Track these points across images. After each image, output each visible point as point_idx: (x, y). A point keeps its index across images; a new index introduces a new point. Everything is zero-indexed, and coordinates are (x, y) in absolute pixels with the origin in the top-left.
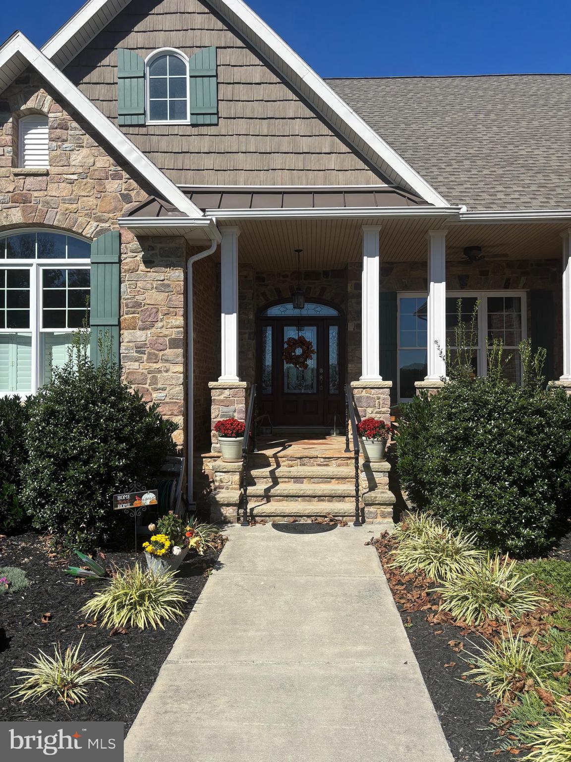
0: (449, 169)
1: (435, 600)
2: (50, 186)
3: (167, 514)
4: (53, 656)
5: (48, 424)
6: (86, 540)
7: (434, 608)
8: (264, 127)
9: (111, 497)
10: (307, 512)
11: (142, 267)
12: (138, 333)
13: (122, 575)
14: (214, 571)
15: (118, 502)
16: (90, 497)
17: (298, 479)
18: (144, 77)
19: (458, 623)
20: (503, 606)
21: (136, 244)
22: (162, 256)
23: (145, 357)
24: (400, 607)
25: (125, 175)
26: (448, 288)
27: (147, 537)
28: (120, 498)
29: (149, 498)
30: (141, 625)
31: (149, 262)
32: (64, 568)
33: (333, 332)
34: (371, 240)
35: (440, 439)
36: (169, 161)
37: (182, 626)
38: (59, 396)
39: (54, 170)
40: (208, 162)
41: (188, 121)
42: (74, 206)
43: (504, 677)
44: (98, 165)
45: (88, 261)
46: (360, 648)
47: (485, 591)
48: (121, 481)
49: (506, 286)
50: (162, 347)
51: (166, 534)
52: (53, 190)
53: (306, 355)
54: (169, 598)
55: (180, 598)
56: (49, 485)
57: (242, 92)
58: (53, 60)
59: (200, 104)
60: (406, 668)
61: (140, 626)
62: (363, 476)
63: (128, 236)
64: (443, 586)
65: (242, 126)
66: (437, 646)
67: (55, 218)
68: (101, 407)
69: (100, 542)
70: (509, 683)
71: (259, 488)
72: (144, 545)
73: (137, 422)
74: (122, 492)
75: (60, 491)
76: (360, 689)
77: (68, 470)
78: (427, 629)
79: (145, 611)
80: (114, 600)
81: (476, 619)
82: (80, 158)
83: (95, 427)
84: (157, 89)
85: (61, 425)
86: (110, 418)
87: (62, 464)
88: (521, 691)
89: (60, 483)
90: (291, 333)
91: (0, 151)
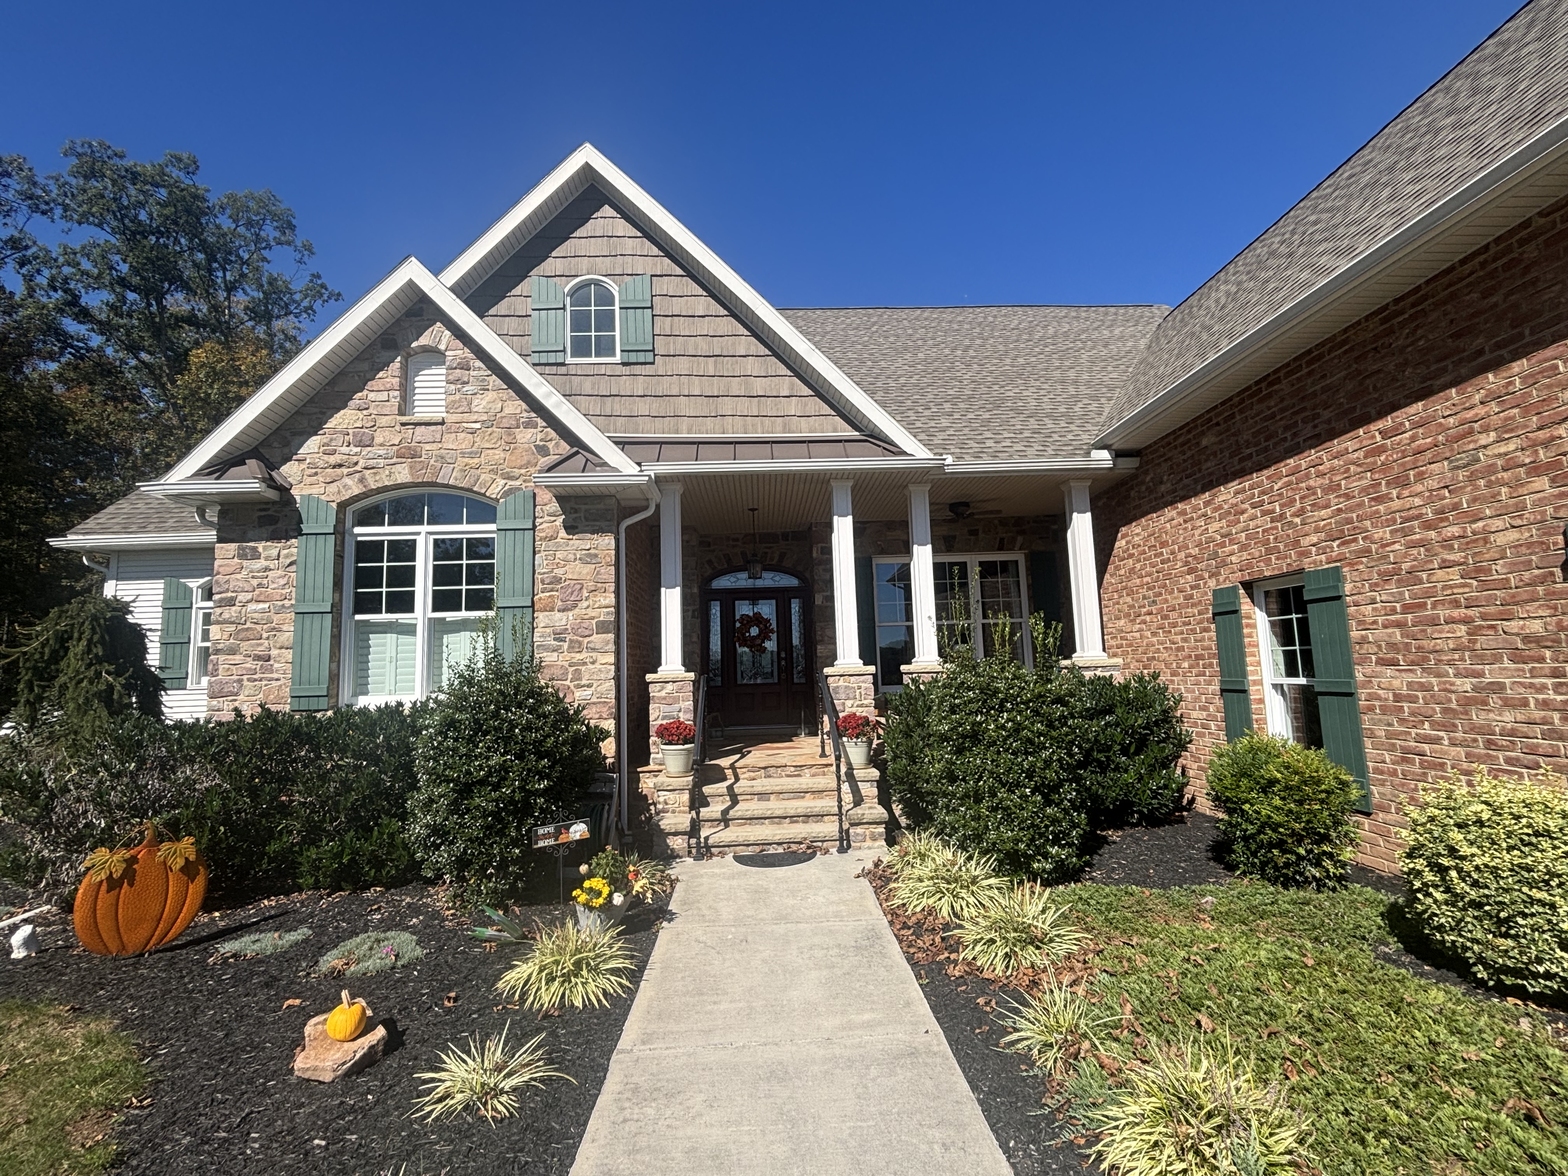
0: (927, 413)
1: (956, 946)
2: (446, 436)
3: (604, 851)
4: (468, 1053)
5: (446, 737)
6: (495, 891)
7: (953, 956)
8: (710, 366)
9: (529, 831)
10: (776, 839)
11: (563, 533)
12: (558, 615)
13: (550, 937)
14: (665, 924)
15: (539, 838)
16: (501, 833)
17: (763, 796)
18: (564, 308)
19: (986, 975)
20: (1038, 948)
21: (555, 506)
22: (587, 519)
23: (566, 646)
24: (910, 958)
25: (541, 423)
26: (935, 551)
27: (578, 882)
28: (541, 831)
29: (579, 830)
30: (578, 1003)
31: (571, 528)
32: (468, 929)
33: (795, 606)
34: (842, 497)
35: (944, 738)
36: (595, 406)
37: (632, 1001)
38: (459, 700)
39: (450, 418)
40: (642, 407)
41: (618, 359)
42: (476, 461)
43: (1053, 1040)
44: (507, 411)
45: (492, 527)
46: (867, 1017)
47: (1015, 930)
48: (542, 810)
49: (1001, 548)
50: (587, 633)
51: (604, 878)
52: (450, 442)
53: (764, 635)
54: (612, 964)
55: (627, 964)
56: (446, 819)
57: (682, 326)
58: (452, 289)
59: (632, 340)
60: (928, 1038)
61: (576, 1004)
62: (845, 787)
63: (544, 496)
64: (961, 927)
65: (683, 365)
66: (964, 1006)
67: (451, 476)
68: (515, 714)
69: (513, 892)
70: (1060, 1048)
71: (714, 810)
72: (574, 893)
73: (562, 731)
74: (543, 824)
75: (461, 826)
76: (873, 1072)
77: (472, 798)
78: (948, 985)
79: (583, 983)
80: (541, 971)
81: (1007, 967)
82: (484, 403)
83: (508, 739)
84: (580, 322)
85: (463, 738)
86: (528, 728)
87: (465, 790)
88: (1076, 1059)
89: (461, 816)
90: (744, 609)
91: (384, 396)
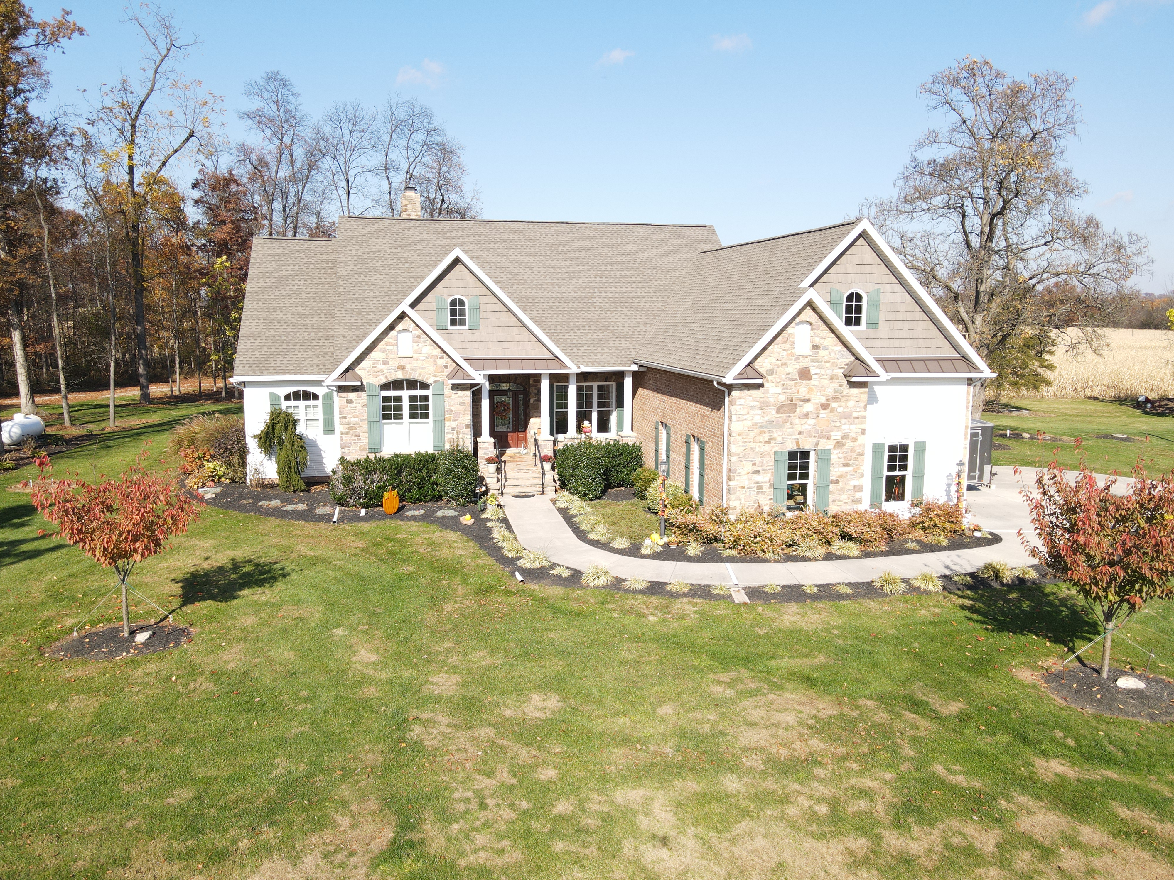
2: (413, 362)
10: (522, 491)
11: (453, 396)
12: (452, 422)
14: (504, 506)
17: (517, 479)
18: (447, 308)
21: (450, 386)
22: (461, 390)
23: (455, 432)
31: (456, 394)
33: (520, 398)
34: (545, 379)
36: (458, 345)
39: (415, 355)
41: (467, 327)
42: (424, 371)
44: (434, 353)
45: (428, 391)
49: (606, 380)
50: (462, 428)
52: (415, 364)
53: (506, 410)
57: (490, 315)
59: (472, 321)
63: (447, 383)
65: (490, 330)
82: (427, 350)
84: (453, 312)
90: (498, 399)
91: (391, 348)
